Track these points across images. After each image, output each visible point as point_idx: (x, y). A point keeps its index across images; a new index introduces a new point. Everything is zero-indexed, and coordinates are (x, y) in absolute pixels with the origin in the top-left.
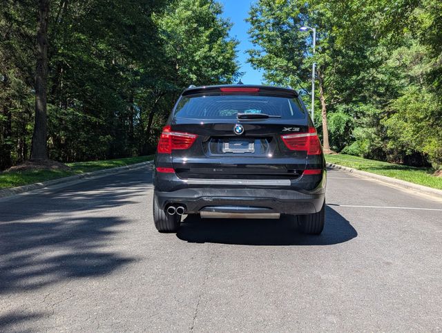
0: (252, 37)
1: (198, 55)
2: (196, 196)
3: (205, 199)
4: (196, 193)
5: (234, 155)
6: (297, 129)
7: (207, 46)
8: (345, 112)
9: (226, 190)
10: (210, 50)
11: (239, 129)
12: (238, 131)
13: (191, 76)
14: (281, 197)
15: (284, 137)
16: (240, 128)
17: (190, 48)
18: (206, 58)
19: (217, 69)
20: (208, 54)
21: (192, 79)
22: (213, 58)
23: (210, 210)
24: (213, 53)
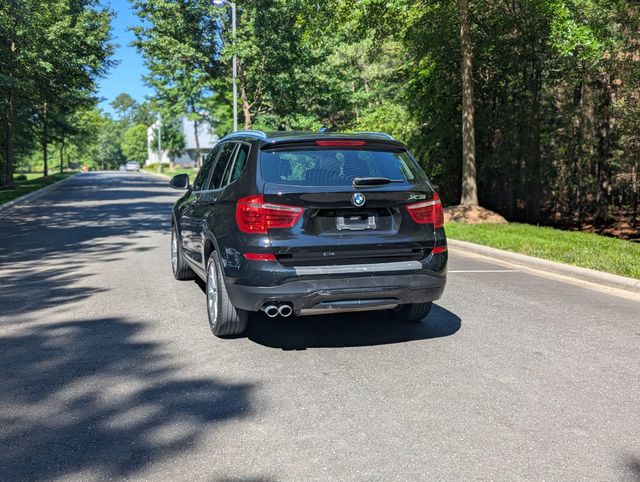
0: (136, 8)
1: (53, 32)
2: (309, 291)
3: (320, 293)
4: (308, 286)
5: (352, 233)
6: (424, 197)
7: (68, 18)
8: (267, 123)
9: (348, 280)
10: (72, 25)
11: (359, 200)
12: (358, 201)
13: (43, 64)
14: (413, 284)
15: (410, 207)
16: (361, 198)
17: (36, 19)
18: (65, 36)
19: (85, 55)
20: (71, 30)
21: (45, 69)
22: (78, 37)
23: (326, 307)
24: (78, 30)
